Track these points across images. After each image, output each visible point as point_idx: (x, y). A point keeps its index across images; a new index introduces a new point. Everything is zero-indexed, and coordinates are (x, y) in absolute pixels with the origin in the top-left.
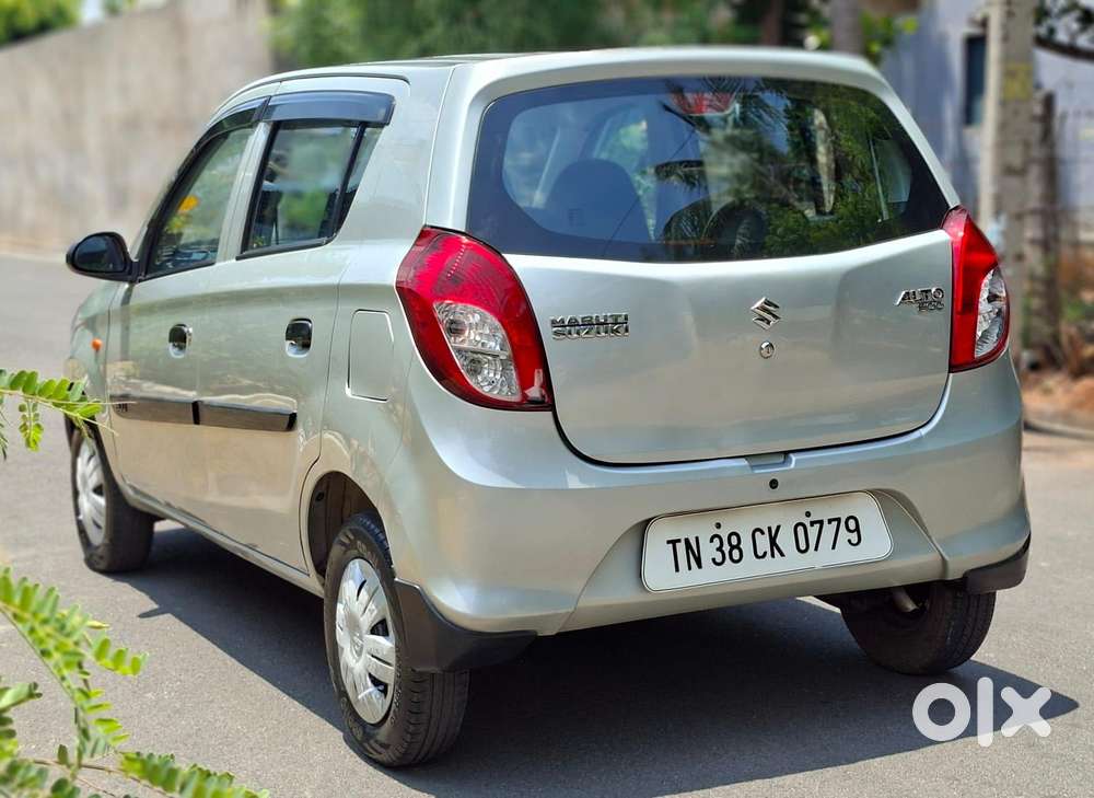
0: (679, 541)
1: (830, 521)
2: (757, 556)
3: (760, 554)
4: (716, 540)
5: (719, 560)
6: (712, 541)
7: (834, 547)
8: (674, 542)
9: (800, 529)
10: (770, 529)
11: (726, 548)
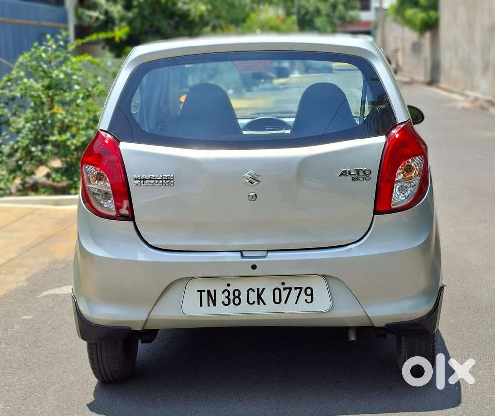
0: (204, 291)
1: (296, 289)
2: (249, 303)
3: (251, 301)
4: (226, 293)
5: (226, 302)
6: (223, 292)
7: (296, 303)
8: (201, 292)
9: (277, 292)
10: (258, 290)
11: (231, 297)
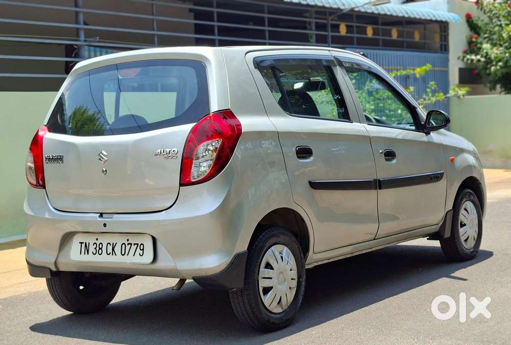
0: (83, 243)
1: (135, 244)
3: (108, 253)
5: (95, 253)
6: (94, 245)
7: (134, 255)
9: (124, 245)
10: (113, 244)
11: (98, 249)
